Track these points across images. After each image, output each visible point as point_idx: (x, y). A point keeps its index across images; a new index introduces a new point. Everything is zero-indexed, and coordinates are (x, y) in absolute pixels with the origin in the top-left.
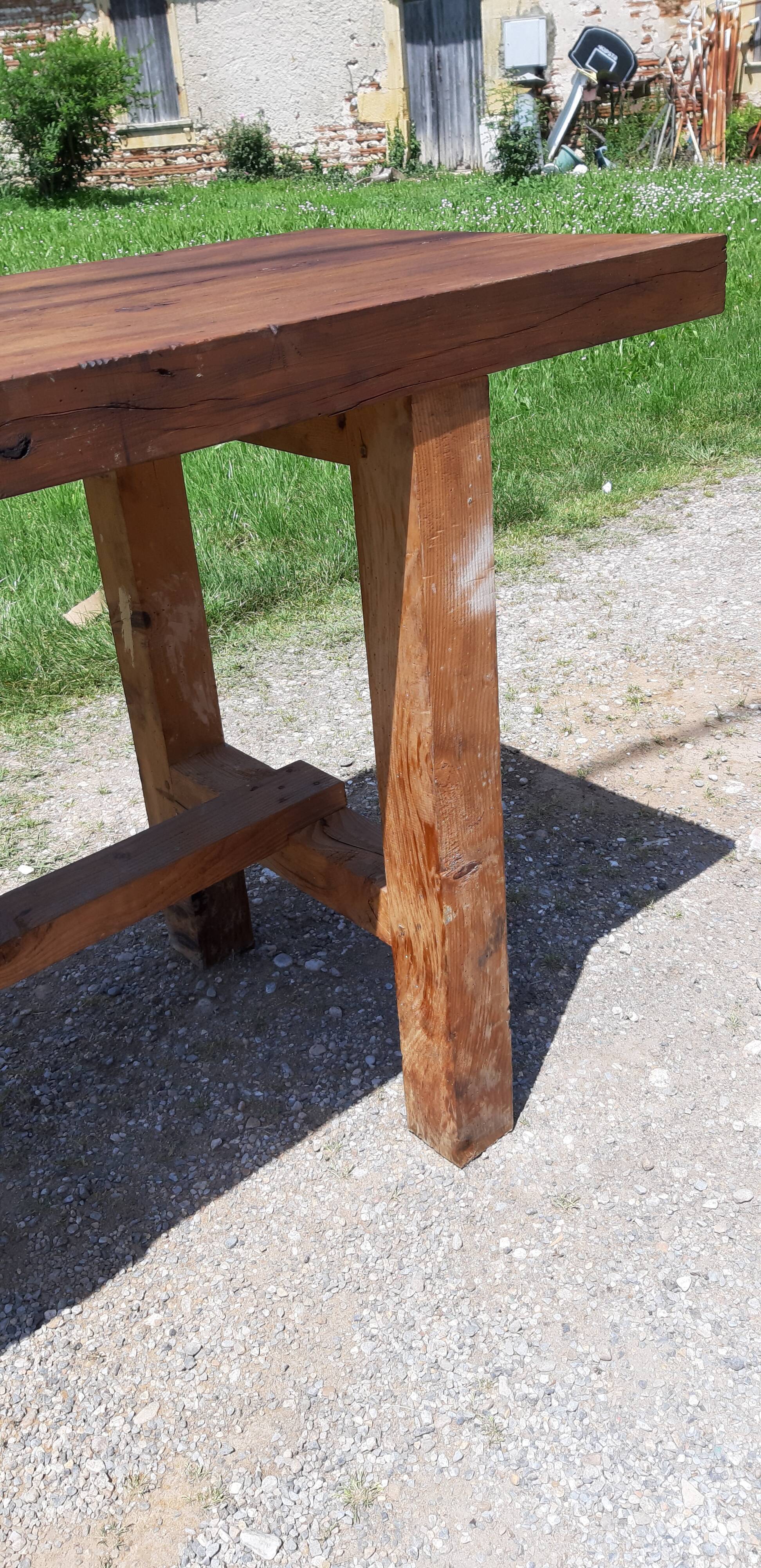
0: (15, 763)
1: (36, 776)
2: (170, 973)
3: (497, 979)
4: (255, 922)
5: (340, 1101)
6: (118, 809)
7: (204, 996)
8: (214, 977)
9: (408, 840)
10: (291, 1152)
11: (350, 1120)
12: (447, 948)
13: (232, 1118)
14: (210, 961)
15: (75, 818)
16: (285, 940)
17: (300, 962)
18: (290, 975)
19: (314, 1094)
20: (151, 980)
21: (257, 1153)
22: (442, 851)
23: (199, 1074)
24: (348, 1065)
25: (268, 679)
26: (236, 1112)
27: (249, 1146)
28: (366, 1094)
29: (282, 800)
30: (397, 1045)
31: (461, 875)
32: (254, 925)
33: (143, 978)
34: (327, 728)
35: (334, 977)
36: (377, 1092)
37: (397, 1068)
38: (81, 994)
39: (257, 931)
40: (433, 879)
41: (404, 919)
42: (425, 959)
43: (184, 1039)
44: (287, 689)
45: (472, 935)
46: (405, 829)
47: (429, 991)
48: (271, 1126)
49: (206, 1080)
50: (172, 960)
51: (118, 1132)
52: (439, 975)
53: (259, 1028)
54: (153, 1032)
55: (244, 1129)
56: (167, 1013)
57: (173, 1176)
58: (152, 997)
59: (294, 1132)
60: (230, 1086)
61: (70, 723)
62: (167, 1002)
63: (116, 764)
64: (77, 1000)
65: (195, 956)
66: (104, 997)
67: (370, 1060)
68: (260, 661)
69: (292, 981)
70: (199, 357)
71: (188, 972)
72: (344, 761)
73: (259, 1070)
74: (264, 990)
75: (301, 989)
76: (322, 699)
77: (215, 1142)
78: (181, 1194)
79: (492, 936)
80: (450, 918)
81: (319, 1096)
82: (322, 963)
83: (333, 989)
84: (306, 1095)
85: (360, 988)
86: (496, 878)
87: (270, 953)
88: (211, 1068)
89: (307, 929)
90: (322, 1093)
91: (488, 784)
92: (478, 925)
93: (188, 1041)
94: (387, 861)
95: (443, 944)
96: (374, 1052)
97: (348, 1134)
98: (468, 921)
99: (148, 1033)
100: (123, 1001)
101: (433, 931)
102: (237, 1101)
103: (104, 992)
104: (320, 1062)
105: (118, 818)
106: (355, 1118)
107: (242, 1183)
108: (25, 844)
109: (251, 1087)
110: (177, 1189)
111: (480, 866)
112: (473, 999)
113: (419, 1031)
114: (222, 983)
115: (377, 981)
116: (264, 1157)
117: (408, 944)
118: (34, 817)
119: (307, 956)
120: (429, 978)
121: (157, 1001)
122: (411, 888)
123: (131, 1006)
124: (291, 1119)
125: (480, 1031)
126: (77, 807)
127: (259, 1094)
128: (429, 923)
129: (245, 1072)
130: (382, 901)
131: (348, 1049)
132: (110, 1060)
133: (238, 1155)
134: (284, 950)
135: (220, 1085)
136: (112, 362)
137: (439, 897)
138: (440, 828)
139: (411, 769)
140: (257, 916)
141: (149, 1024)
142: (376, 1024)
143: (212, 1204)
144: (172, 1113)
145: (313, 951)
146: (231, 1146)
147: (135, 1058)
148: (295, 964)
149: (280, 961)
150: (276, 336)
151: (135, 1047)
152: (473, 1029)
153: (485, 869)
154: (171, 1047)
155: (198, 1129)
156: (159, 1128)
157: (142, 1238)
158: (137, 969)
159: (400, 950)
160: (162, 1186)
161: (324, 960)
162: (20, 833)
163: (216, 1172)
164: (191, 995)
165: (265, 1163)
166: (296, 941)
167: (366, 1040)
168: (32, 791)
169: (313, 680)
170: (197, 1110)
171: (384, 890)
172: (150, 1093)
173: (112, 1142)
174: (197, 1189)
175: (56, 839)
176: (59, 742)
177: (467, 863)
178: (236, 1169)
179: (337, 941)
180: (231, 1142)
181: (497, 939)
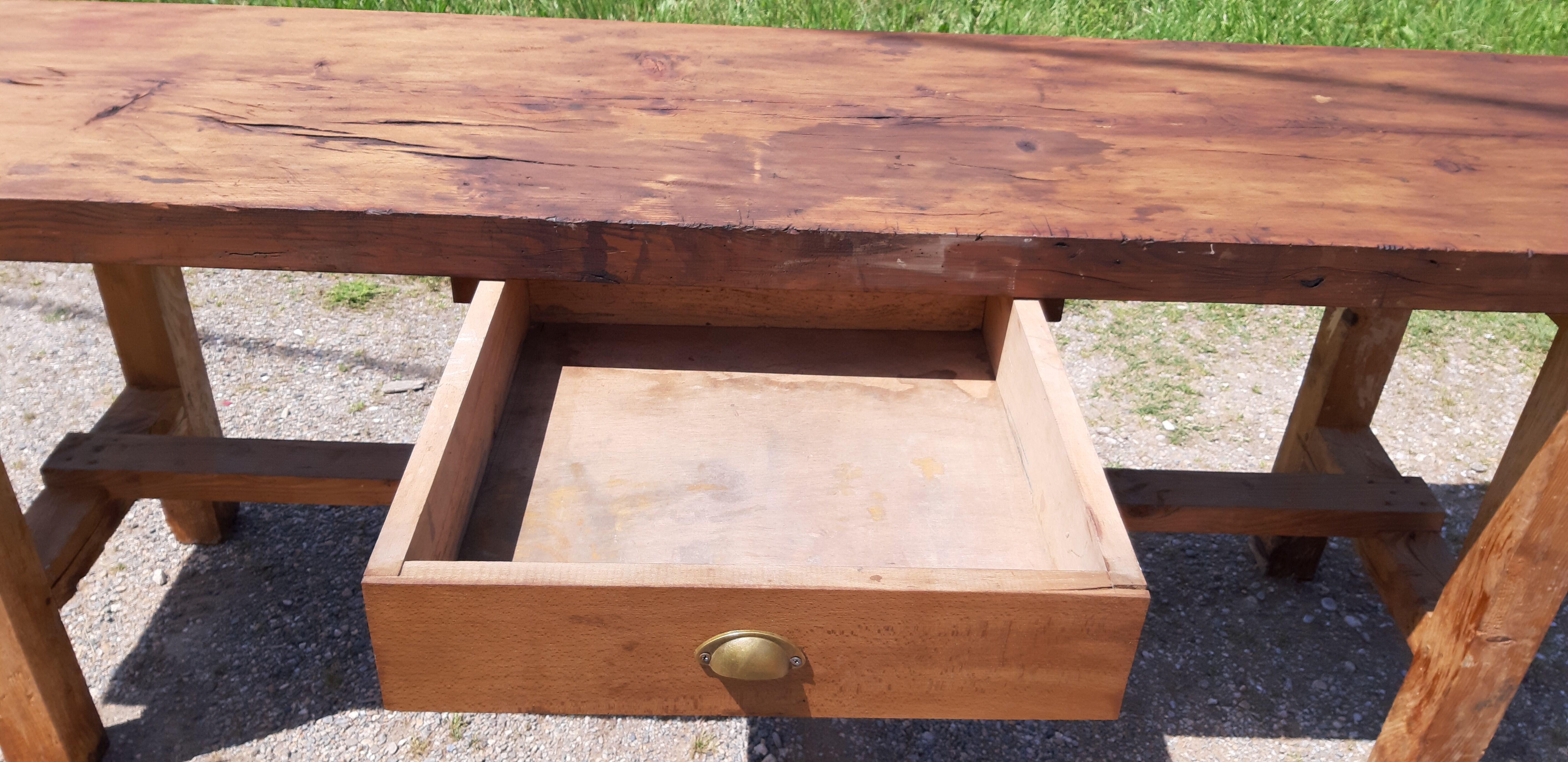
0: (1198, 332)
1: (1209, 352)
2: (1238, 563)
3: (1484, 726)
4: (1323, 561)
5: (1317, 730)
6: (1259, 410)
7: (1254, 594)
8: (1269, 585)
9: (1466, 594)
10: (1262, 741)
11: (1317, 748)
12: (1454, 683)
13: (1232, 692)
14: (1272, 573)
15: (1224, 401)
16: (1339, 589)
17: (1342, 613)
18: (1329, 619)
19: (1300, 713)
20: (1221, 560)
21: (1237, 726)
22: (1487, 618)
23: (1223, 648)
24: (1338, 710)
25: (1450, 354)
26: (1237, 690)
27: (1234, 718)
28: (1341, 738)
29: (1388, 503)
30: (1383, 720)
31: (1494, 640)
32: (1321, 564)
33: (1215, 556)
34: (1479, 427)
35: (1364, 641)
36: (1350, 742)
37: (1373, 736)
38: (1167, 542)
39: (1320, 570)
40: (1469, 632)
41: (1433, 644)
42: (1434, 680)
43: (1224, 617)
44: (1462, 372)
45: (1480, 685)
46: (1468, 585)
47: (1425, 702)
48: (1257, 715)
49: (1226, 655)
50: (1244, 554)
51: (1149, 652)
52: (1438, 696)
53: (1283, 643)
54: (1205, 599)
55: (1237, 705)
56: (1222, 591)
57: (1173, 704)
58: (1216, 573)
59: (1271, 729)
60: (1242, 669)
61: (1258, 317)
62: (1225, 584)
63: (1276, 371)
64: (1162, 544)
65: (1262, 563)
66: (1182, 553)
67: (1357, 717)
68: (1452, 333)
69: (1328, 624)
70: (1464, 259)
71: (1251, 570)
72: (1477, 465)
73: (1268, 671)
74: (1302, 617)
75: (1332, 634)
76: (1491, 396)
77: (1212, 701)
78: (1172, 718)
79: (1498, 694)
80: (1468, 665)
81: (1304, 718)
82: (1360, 623)
83: (1358, 648)
84: (1293, 710)
85: (1380, 660)
86: (1524, 657)
87: (1322, 593)
88: (1234, 649)
89: (1362, 590)
90: (1307, 717)
91: (1552, 590)
92: (1489, 680)
93: (1226, 620)
94: (1442, 597)
95: (1453, 678)
96: (1364, 713)
97: (1310, 756)
98: (1482, 674)
99: (1201, 597)
100: (1194, 564)
101: (1450, 665)
102: (1241, 683)
103: (1183, 550)
104: (1317, 694)
105: (1256, 417)
106: (1322, 748)
107: (1217, 739)
108: (1176, 404)
109: (1256, 680)
110: (1172, 714)
111: (1514, 643)
112: (1457, 728)
113: (1403, 724)
114: (1272, 593)
115: (1397, 663)
116: (1241, 732)
117: (1427, 662)
118: (1193, 386)
119: (1351, 611)
120: (1430, 694)
121: (1218, 578)
122: (1450, 627)
123: (1198, 571)
124: (1274, 720)
125: (1450, 752)
126: (1228, 393)
127: (1259, 688)
128: (1451, 658)
129: (1257, 667)
130: (1424, 620)
131: (1344, 698)
132: (1165, 601)
133: (1224, 719)
134: (1334, 596)
135: (1235, 665)
136: (1401, 250)
137: (1468, 646)
138: (1494, 602)
139: (1494, 549)
140: (1327, 558)
141: (1205, 591)
142: (1377, 695)
143: (1190, 738)
144: (1192, 662)
145: (1357, 610)
146: (1222, 710)
147: (1184, 610)
148: (1337, 612)
149: (1327, 603)
150: (1530, 259)
151: (1187, 602)
152: (1445, 747)
153: (1517, 646)
154: (1212, 617)
155: (1204, 684)
156: (1178, 666)
157: (1134, 729)
158: (1215, 546)
159: (1419, 661)
160: (1162, 705)
161: (1362, 622)
162: (1178, 393)
163: (1203, 720)
164: (1245, 588)
165: (1240, 736)
166: (1348, 595)
167: (1362, 702)
168: (1201, 363)
169: (1492, 373)
170: (1210, 672)
171: (1430, 614)
172: (1183, 639)
173: (1142, 656)
174: (1185, 723)
175: (1201, 412)
176: (1240, 330)
177: (1504, 635)
178: (1218, 728)
179: (1381, 614)
180: (1224, 708)
181: (1501, 699)
